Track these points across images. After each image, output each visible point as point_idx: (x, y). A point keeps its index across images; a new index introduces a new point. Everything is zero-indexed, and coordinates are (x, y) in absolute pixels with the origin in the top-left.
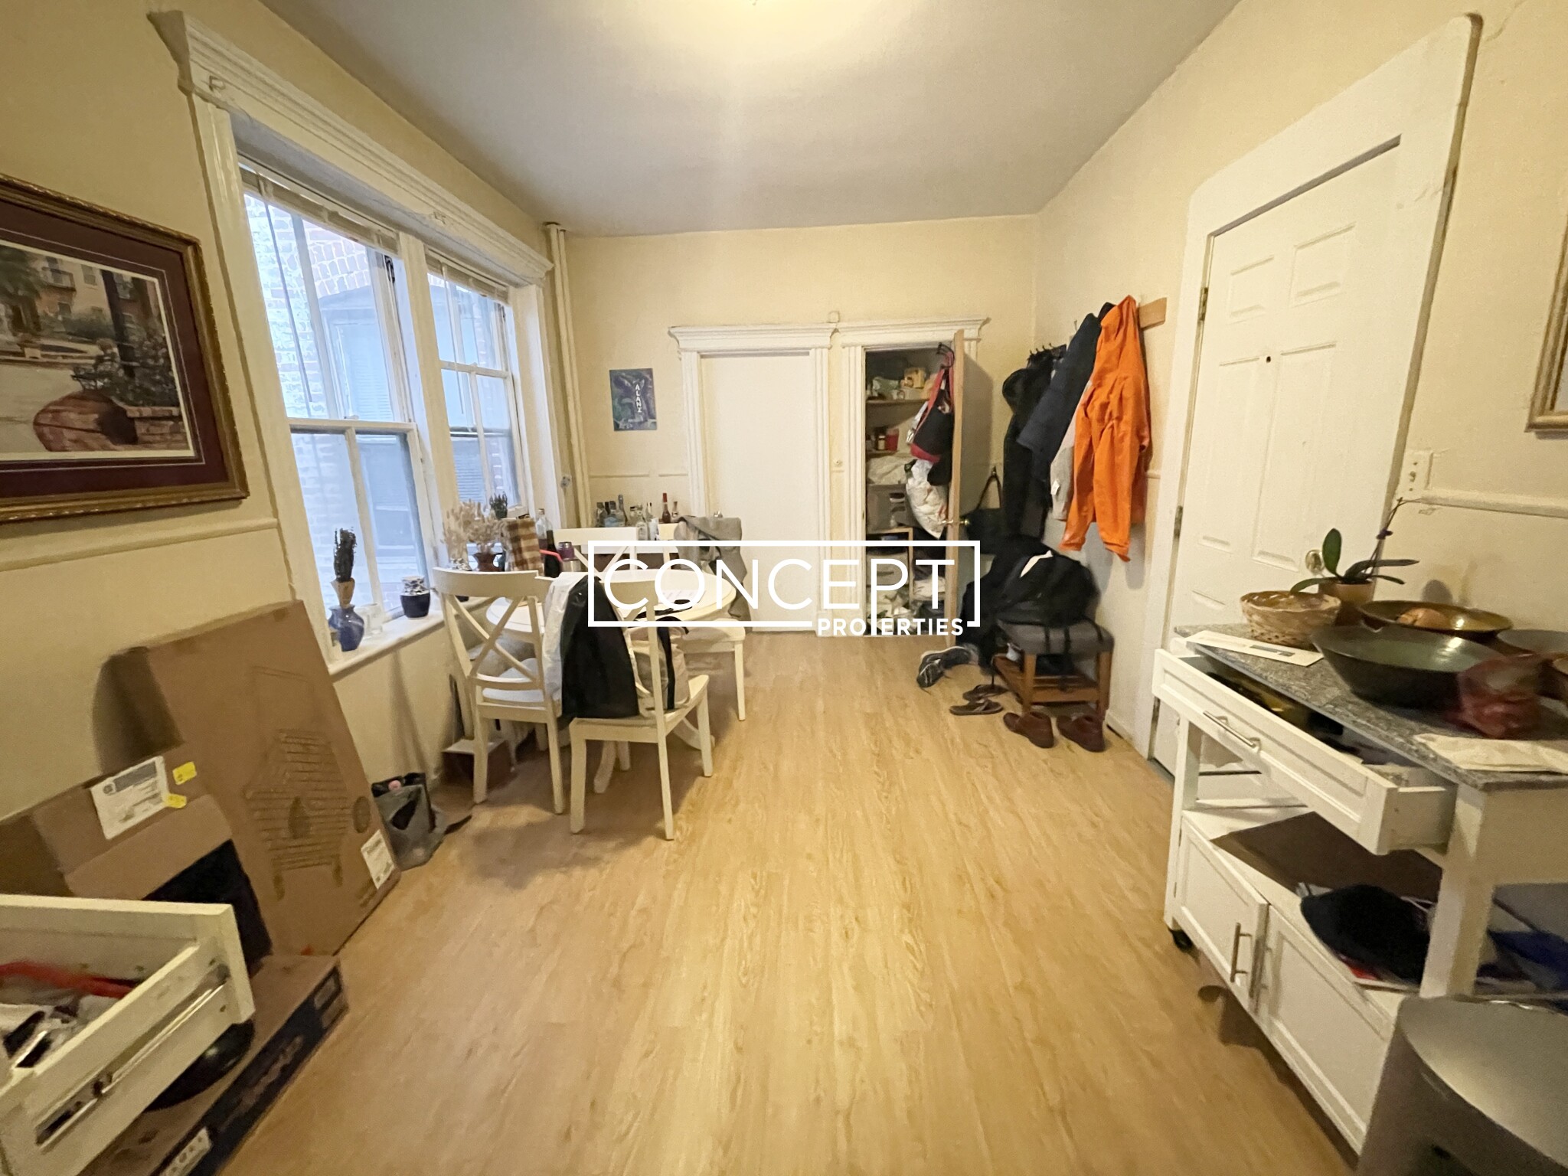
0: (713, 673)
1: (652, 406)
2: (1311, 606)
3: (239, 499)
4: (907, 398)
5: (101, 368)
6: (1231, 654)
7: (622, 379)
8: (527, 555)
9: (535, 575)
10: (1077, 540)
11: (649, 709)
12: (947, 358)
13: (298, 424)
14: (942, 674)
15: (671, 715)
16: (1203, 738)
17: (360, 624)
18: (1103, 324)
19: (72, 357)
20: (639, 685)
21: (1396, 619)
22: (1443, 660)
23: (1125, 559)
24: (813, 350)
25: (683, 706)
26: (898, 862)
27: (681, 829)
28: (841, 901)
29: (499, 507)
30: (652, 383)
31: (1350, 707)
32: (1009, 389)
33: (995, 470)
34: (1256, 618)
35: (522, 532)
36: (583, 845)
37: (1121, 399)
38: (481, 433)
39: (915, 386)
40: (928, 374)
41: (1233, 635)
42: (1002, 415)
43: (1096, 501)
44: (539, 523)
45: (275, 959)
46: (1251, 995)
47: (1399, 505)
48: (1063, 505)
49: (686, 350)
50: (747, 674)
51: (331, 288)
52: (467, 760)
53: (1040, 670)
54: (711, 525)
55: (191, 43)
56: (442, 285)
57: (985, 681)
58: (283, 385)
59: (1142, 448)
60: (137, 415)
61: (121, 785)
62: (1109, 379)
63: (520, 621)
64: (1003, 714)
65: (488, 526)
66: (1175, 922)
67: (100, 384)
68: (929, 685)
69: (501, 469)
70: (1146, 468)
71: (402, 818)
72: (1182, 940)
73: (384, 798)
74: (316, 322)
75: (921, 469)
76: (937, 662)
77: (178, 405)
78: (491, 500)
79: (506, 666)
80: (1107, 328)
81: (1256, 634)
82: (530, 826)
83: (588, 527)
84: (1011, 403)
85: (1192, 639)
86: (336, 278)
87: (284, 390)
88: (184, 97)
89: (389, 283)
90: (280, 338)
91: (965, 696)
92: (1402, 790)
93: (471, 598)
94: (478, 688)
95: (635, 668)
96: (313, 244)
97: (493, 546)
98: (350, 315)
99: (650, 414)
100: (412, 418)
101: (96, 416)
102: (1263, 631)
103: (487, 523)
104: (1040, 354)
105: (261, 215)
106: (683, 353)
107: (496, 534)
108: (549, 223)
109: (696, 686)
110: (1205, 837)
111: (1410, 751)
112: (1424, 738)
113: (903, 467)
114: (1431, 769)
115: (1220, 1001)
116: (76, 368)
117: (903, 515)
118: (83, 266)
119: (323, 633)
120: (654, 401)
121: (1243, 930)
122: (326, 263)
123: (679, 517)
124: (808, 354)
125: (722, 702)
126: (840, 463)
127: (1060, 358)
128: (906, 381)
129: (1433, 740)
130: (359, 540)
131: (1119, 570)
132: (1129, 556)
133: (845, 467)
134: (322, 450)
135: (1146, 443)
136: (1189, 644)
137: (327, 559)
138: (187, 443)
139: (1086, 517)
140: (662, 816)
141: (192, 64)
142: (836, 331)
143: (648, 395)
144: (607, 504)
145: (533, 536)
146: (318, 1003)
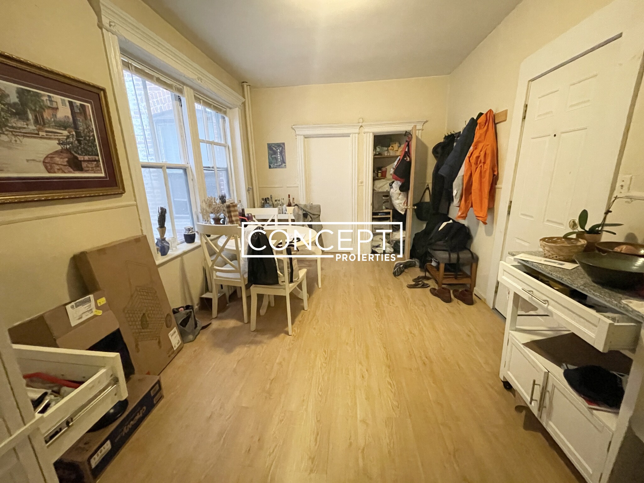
0: (308, 268)
1: (284, 158)
2: (572, 243)
3: (122, 193)
4: (391, 154)
5: (68, 140)
6: (535, 264)
7: (272, 147)
8: (234, 219)
9: (237, 226)
10: (464, 215)
11: (282, 282)
12: (409, 138)
13: (143, 164)
14: (403, 271)
15: (291, 285)
16: (520, 300)
17: (168, 245)
18: (479, 121)
19: (57, 136)
20: (278, 272)
21: (613, 249)
22: (635, 268)
23: (485, 223)
24: (352, 134)
25: (296, 281)
26: (384, 348)
27: (295, 331)
28: (360, 363)
29: (223, 199)
30: (285, 149)
31: (592, 287)
32: (435, 150)
33: (428, 185)
34: (546, 248)
35: (232, 209)
36: (255, 336)
37: (485, 154)
38: (216, 169)
39: (395, 150)
40: (400, 144)
41: (536, 255)
42: (432, 162)
43: (473, 199)
44: (238, 206)
45: (136, 377)
46: (539, 410)
47: (615, 199)
48: (458, 200)
49: (299, 135)
50: (322, 269)
51: (157, 111)
52: (209, 300)
53: (446, 270)
54: (308, 207)
55: (102, 7)
56: (200, 109)
57: (422, 274)
58: (139, 149)
59: (494, 175)
60: (82, 159)
61: (77, 306)
62: (480, 146)
63: (231, 245)
64: (429, 288)
65: (218, 207)
66: (504, 378)
67: (68, 146)
68: (398, 275)
69: (223, 184)
70: (496, 184)
71: (184, 323)
72: (507, 385)
73: (177, 315)
74: (151, 123)
75: (396, 185)
76: (402, 266)
77: (98, 155)
78: (220, 196)
79: (226, 263)
80: (480, 124)
81: (546, 255)
82: (234, 328)
83: (258, 208)
84: (436, 157)
85: (517, 257)
86: (159, 106)
87: (139, 152)
88: (100, 30)
89: (180, 107)
90: (137, 131)
91: (414, 280)
92: (616, 324)
93: (211, 235)
94: (214, 272)
95: (277, 265)
96: (150, 93)
97: (220, 215)
98: (164, 121)
99: (283, 162)
100: (188, 162)
101: (66, 159)
102: (550, 254)
103: (218, 206)
104: (449, 136)
105: (130, 81)
106: (297, 136)
107: (221, 210)
108: (243, 82)
109: (302, 273)
110: (520, 342)
111: (620, 307)
112: (626, 302)
113: (388, 184)
114: (630, 315)
115: (524, 412)
116: (59, 140)
117: (388, 205)
118: (61, 99)
119: (154, 249)
120: (285, 156)
121: (536, 383)
122: (155, 100)
123: (294, 204)
124: (349, 136)
125: (312, 281)
126: (362, 183)
127: (458, 137)
128: (390, 148)
129: (631, 302)
130: (168, 211)
131: (482, 227)
132: (487, 222)
133: (364, 184)
134: (153, 176)
135: (496, 173)
136: (515, 259)
137: (156, 220)
138: (102, 171)
139: (468, 205)
140: (287, 325)
141: (103, 16)
142: (361, 126)
143: (283, 154)
144: (266, 199)
145: (235, 211)
146: (152, 394)
